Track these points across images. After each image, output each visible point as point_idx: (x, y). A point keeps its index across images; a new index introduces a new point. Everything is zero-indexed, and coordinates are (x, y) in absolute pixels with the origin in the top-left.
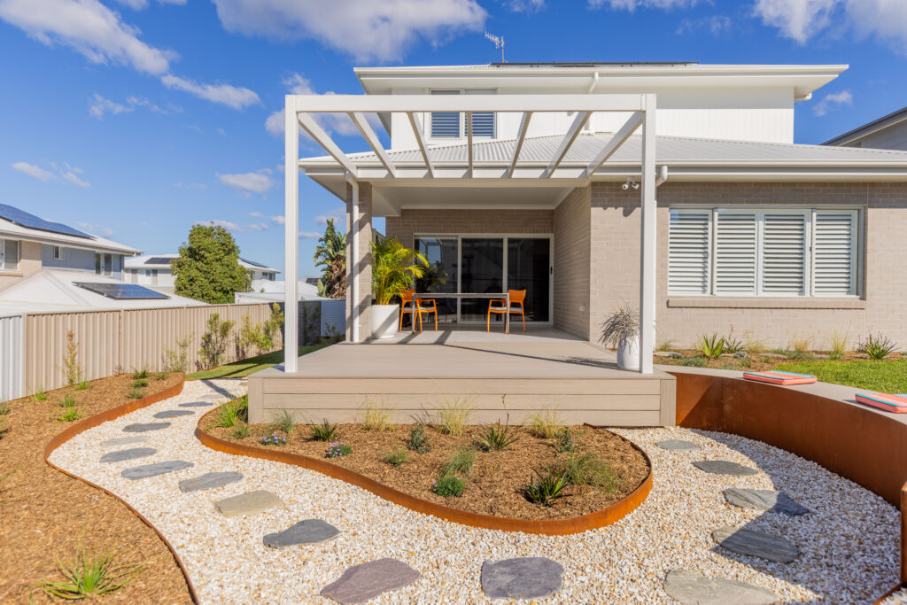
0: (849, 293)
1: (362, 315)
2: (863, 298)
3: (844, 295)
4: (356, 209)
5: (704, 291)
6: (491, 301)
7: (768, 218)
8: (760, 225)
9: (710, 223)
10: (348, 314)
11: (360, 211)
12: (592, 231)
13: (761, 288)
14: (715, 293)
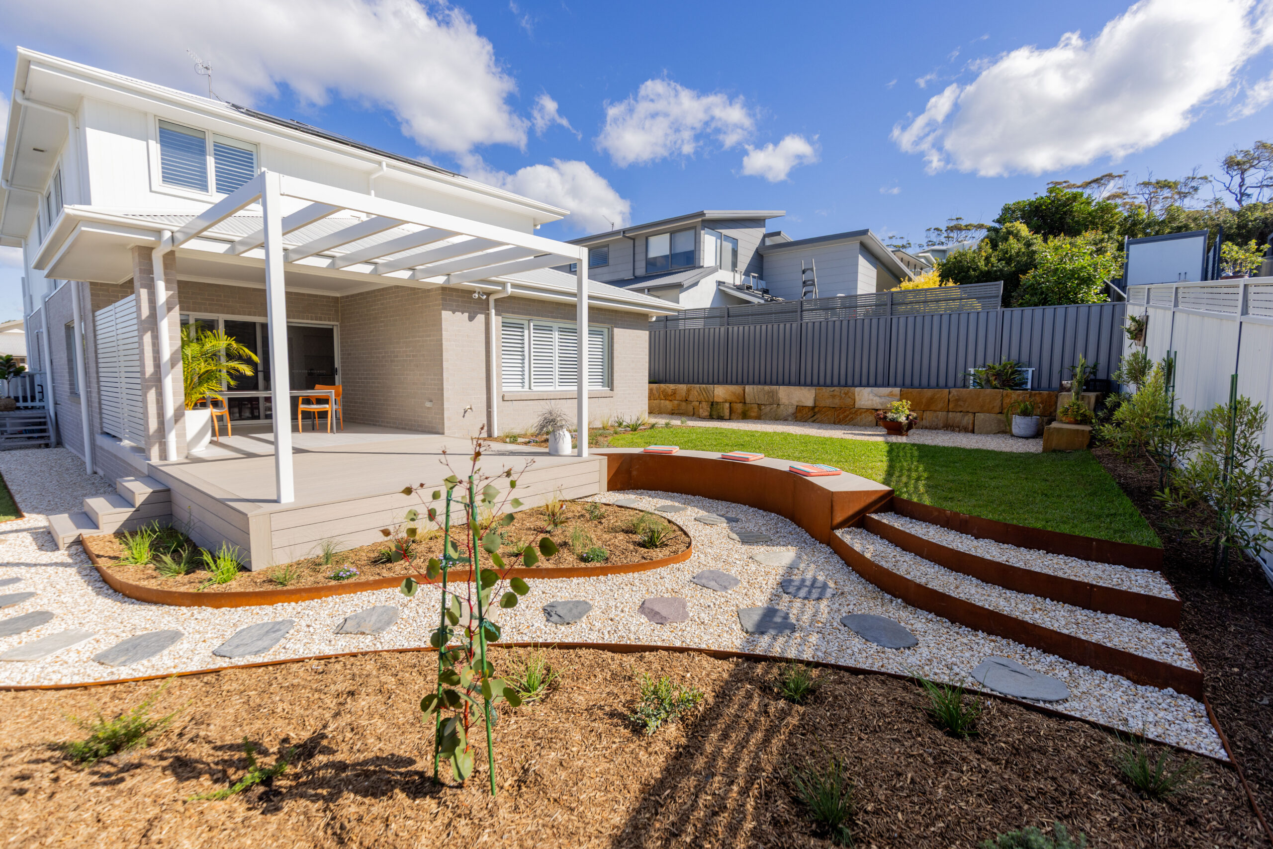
0: (603, 386)
1: (179, 425)
2: (612, 390)
3: (600, 388)
4: (161, 285)
5: (523, 387)
6: (300, 399)
7: (562, 330)
8: (556, 335)
9: (526, 332)
10: (153, 425)
11: (167, 289)
12: (444, 333)
13: (557, 384)
14: (532, 388)
